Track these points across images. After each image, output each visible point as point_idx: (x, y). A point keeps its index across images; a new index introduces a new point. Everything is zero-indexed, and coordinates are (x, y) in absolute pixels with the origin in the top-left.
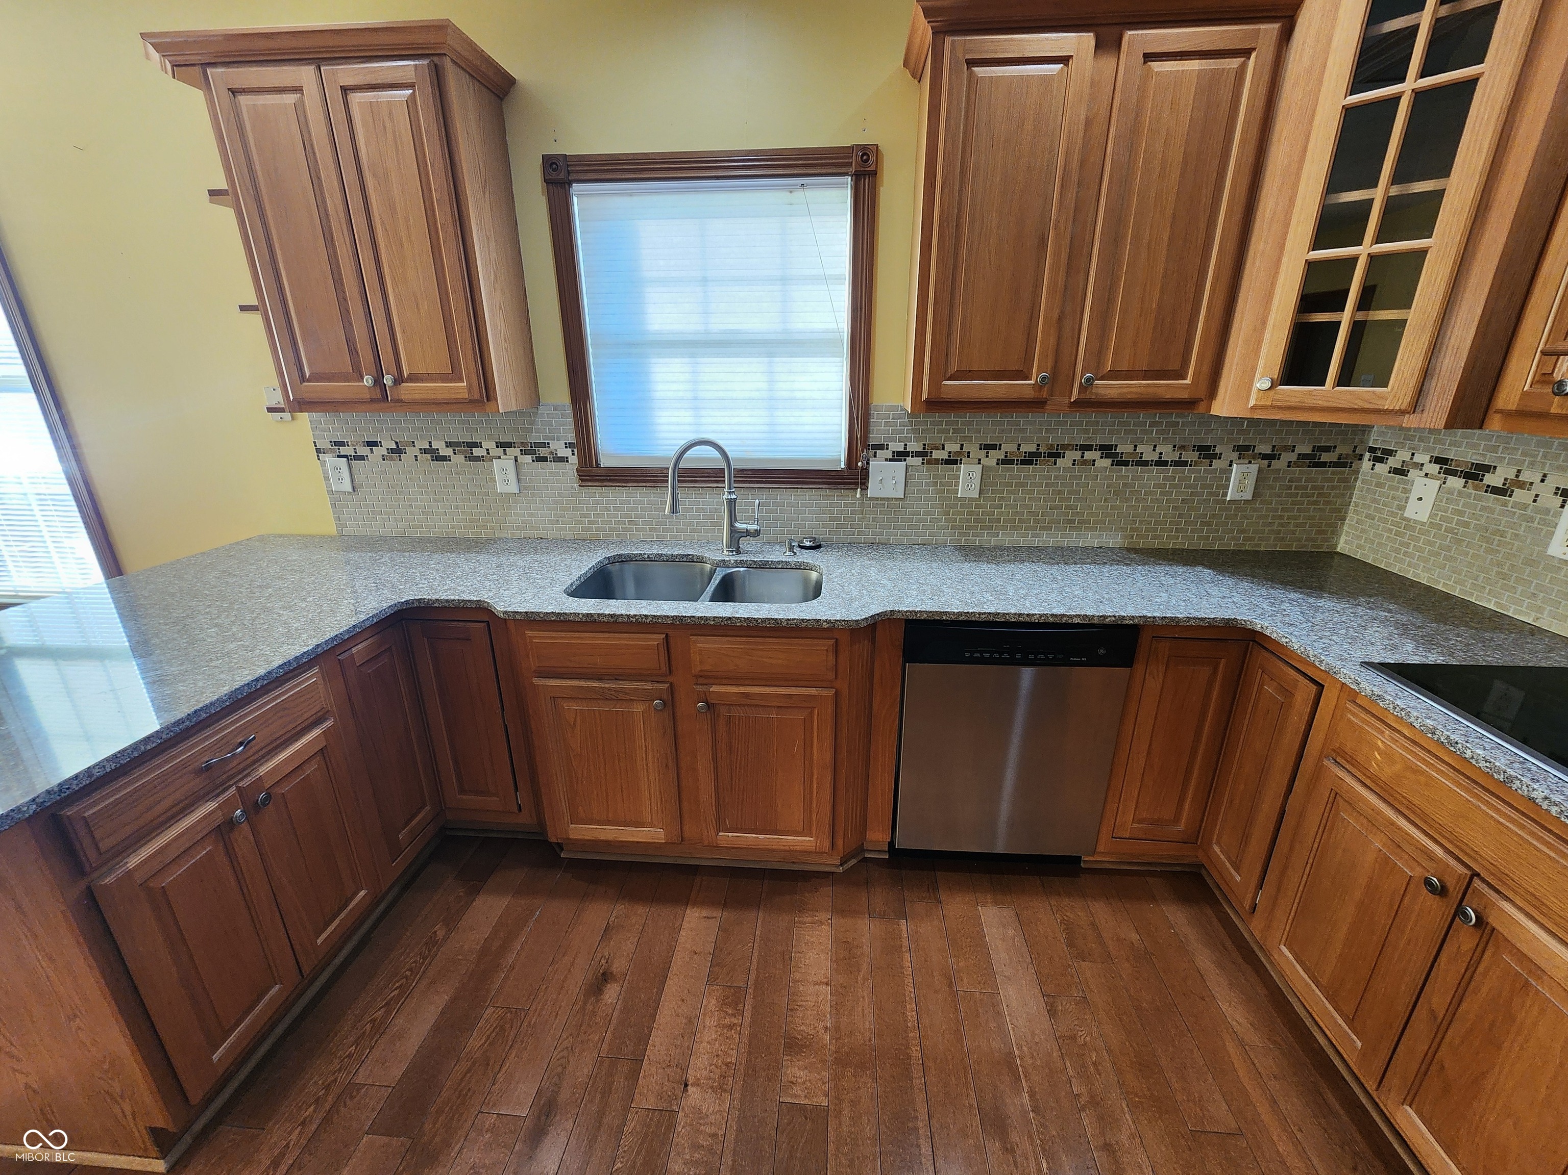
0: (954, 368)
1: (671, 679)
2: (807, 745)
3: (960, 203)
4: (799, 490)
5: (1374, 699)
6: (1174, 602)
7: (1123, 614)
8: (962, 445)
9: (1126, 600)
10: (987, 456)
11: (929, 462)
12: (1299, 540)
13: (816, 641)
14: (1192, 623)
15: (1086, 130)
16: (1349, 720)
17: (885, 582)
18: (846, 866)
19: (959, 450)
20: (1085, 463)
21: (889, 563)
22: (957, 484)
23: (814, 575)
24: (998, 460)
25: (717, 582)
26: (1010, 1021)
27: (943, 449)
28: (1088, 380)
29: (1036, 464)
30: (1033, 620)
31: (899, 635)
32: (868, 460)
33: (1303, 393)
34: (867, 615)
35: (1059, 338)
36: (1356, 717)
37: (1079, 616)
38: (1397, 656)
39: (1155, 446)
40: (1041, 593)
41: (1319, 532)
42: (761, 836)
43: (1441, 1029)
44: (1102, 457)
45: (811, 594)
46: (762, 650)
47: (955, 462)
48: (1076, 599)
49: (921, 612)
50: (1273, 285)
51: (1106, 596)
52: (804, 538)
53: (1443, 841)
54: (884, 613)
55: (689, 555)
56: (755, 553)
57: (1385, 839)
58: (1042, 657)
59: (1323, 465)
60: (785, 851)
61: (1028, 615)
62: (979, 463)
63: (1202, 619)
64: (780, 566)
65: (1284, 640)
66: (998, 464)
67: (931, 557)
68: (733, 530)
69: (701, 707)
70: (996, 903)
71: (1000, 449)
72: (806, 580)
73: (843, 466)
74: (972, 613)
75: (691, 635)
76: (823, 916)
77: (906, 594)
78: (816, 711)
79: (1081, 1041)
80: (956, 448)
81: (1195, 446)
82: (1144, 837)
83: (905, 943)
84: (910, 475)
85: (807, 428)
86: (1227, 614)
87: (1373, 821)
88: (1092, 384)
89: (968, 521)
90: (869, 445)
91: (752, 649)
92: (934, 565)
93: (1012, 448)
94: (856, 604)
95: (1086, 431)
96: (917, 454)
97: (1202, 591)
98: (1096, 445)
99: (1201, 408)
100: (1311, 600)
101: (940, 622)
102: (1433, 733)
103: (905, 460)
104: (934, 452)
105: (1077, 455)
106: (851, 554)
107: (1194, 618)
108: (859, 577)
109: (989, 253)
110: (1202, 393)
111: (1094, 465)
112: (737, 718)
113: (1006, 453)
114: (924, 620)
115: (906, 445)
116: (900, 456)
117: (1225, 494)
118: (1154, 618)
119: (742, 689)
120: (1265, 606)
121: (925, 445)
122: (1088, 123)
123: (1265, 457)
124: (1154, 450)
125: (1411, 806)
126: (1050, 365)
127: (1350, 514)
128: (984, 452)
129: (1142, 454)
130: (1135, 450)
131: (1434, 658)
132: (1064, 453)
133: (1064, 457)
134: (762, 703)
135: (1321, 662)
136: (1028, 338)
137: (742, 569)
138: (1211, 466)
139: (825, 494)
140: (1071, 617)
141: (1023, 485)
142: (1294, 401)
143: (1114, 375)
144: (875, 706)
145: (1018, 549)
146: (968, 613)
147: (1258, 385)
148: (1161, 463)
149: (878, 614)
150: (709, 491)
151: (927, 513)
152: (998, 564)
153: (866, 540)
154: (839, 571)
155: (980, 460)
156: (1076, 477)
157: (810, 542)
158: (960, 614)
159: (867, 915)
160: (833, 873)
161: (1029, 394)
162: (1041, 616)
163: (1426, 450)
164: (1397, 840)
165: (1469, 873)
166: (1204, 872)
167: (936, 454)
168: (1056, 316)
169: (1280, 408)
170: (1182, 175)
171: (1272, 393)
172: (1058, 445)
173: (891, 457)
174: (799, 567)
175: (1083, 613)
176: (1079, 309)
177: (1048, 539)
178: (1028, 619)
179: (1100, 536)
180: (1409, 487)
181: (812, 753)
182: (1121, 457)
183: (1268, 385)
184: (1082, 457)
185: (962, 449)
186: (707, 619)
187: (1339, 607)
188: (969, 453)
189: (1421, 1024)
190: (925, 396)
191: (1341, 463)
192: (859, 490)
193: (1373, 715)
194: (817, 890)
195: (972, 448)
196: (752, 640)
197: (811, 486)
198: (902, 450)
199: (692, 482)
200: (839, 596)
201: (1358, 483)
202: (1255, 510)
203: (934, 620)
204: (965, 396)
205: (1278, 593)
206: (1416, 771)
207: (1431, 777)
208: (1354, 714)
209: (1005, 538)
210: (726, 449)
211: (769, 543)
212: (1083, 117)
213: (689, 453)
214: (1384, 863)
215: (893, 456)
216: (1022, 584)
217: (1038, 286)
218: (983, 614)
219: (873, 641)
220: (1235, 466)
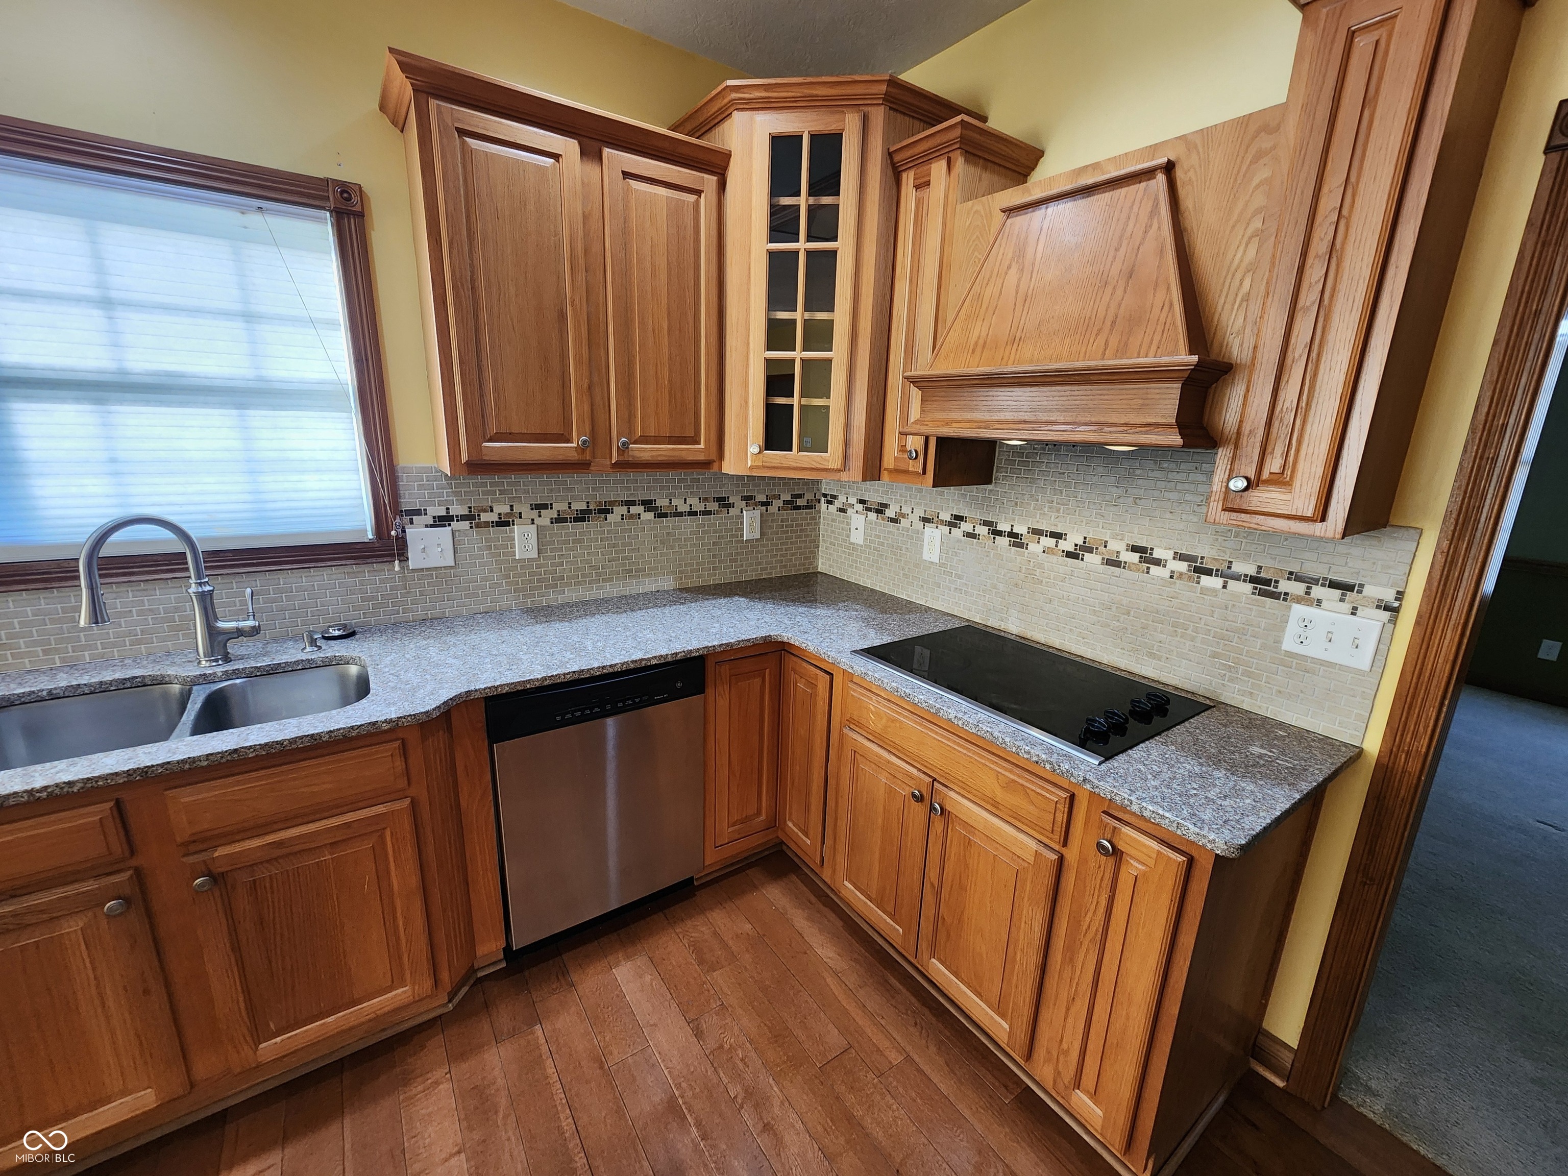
0: (493, 429)
1: (134, 862)
2: (382, 876)
3: (472, 265)
4: (312, 570)
5: (863, 676)
6: (725, 630)
7: (690, 648)
8: (512, 506)
9: (690, 635)
10: (540, 516)
11: (478, 526)
12: (795, 565)
13: (374, 749)
14: (741, 645)
15: (584, 224)
16: (852, 695)
17: (451, 661)
18: (456, 1000)
19: (509, 511)
20: (631, 517)
21: (451, 639)
22: (513, 546)
23: (353, 670)
24: (552, 519)
25: (198, 705)
26: (665, 1066)
27: (492, 511)
28: (624, 444)
29: (589, 521)
30: (616, 670)
31: (480, 716)
32: (404, 527)
33: (780, 456)
34: (438, 703)
35: (592, 405)
36: (856, 692)
37: (655, 657)
38: (868, 642)
39: (685, 499)
40: (617, 642)
41: (806, 558)
42: (330, 1019)
43: (938, 894)
44: (645, 511)
45: (352, 693)
46: (295, 779)
47: (507, 524)
48: (649, 642)
49: (501, 686)
50: (747, 373)
51: (673, 635)
52: (330, 626)
53: (915, 764)
54: (459, 696)
55: (137, 677)
56: (256, 657)
57: (887, 774)
58: (630, 702)
59: (799, 508)
60: (370, 1021)
61: (611, 666)
62: (533, 523)
63: (748, 640)
64: (300, 667)
65: (804, 645)
66: (552, 523)
67: (498, 624)
68: (212, 633)
69: (202, 885)
70: (628, 957)
71: (551, 508)
72: (343, 679)
73: (370, 536)
74: (556, 675)
75: (166, 790)
76: (439, 1073)
77: (480, 670)
78: (388, 833)
79: (727, 1046)
80: (506, 509)
81: (714, 498)
82: (739, 836)
83: (544, 1049)
84: (459, 541)
85: (312, 495)
86: (763, 633)
87: (879, 765)
88: (627, 448)
89: (530, 581)
90: (402, 511)
91: (279, 782)
92: (505, 632)
93: (563, 506)
94: (421, 693)
95: (629, 489)
96: (463, 518)
97: (743, 617)
98: (639, 501)
99: (716, 465)
100: (813, 611)
101: (525, 692)
102: (897, 692)
103: (450, 525)
104: (482, 514)
105: (623, 510)
106: (399, 635)
107: (742, 641)
108: (416, 661)
109: (512, 319)
110: (713, 456)
111: (639, 518)
112: (268, 880)
113: (559, 511)
114: (507, 693)
115: (448, 509)
116: (443, 521)
117: (742, 536)
118: (714, 646)
119: (271, 838)
120: (786, 621)
121: (470, 508)
122: (586, 217)
123: (763, 504)
124: (685, 503)
125: (896, 746)
126: (588, 429)
127: (821, 543)
128: (536, 512)
129: (676, 506)
130: (671, 503)
131: (887, 639)
132: (612, 509)
133: (612, 513)
134: (306, 846)
135: (829, 657)
136: (563, 403)
137: (238, 681)
138: (728, 513)
139: (351, 570)
140: (649, 660)
141: (580, 541)
142: (775, 463)
143: (644, 440)
144: (463, 804)
145: (586, 603)
146: (552, 676)
147: (751, 450)
148: (692, 513)
149: (451, 699)
150: (162, 584)
151: (485, 579)
152: (570, 620)
153: (415, 617)
154: (389, 658)
155: (533, 520)
156: (625, 530)
157: (339, 630)
158: (544, 679)
159: (494, 1042)
160: (440, 1016)
161: (574, 456)
162: (622, 664)
163: (854, 495)
164: (892, 772)
165: (931, 780)
166: (784, 848)
167: (485, 517)
168: (586, 385)
169: (768, 467)
170: (669, 278)
171: (761, 456)
172: (605, 502)
173: (432, 523)
174: (327, 663)
175: (658, 654)
176: (605, 381)
177: (612, 590)
178: (611, 670)
179: (656, 581)
180: (849, 521)
181: (390, 885)
182: (661, 510)
183: (757, 450)
184: (629, 512)
185: (512, 510)
186: (193, 760)
187: (829, 613)
188: (520, 513)
189: (929, 897)
190: (464, 458)
191: (809, 507)
192: (397, 562)
193: (865, 688)
194: (423, 1047)
195: (525, 509)
196: (279, 769)
197: (329, 563)
198: (445, 514)
199: (124, 574)
200: (394, 688)
201: (822, 520)
202: (763, 546)
203: (518, 691)
204: (510, 457)
205: (791, 609)
206: (894, 720)
207: (901, 722)
208: (854, 691)
209: (572, 594)
210: (184, 527)
211: (275, 640)
212: (580, 212)
213: (115, 537)
214: (890, 791)
215: (435, 521)
216: (598, 637)
217: (564, 357)
218: (567, 674)
219: (449, 729)
220: (744, 512)
